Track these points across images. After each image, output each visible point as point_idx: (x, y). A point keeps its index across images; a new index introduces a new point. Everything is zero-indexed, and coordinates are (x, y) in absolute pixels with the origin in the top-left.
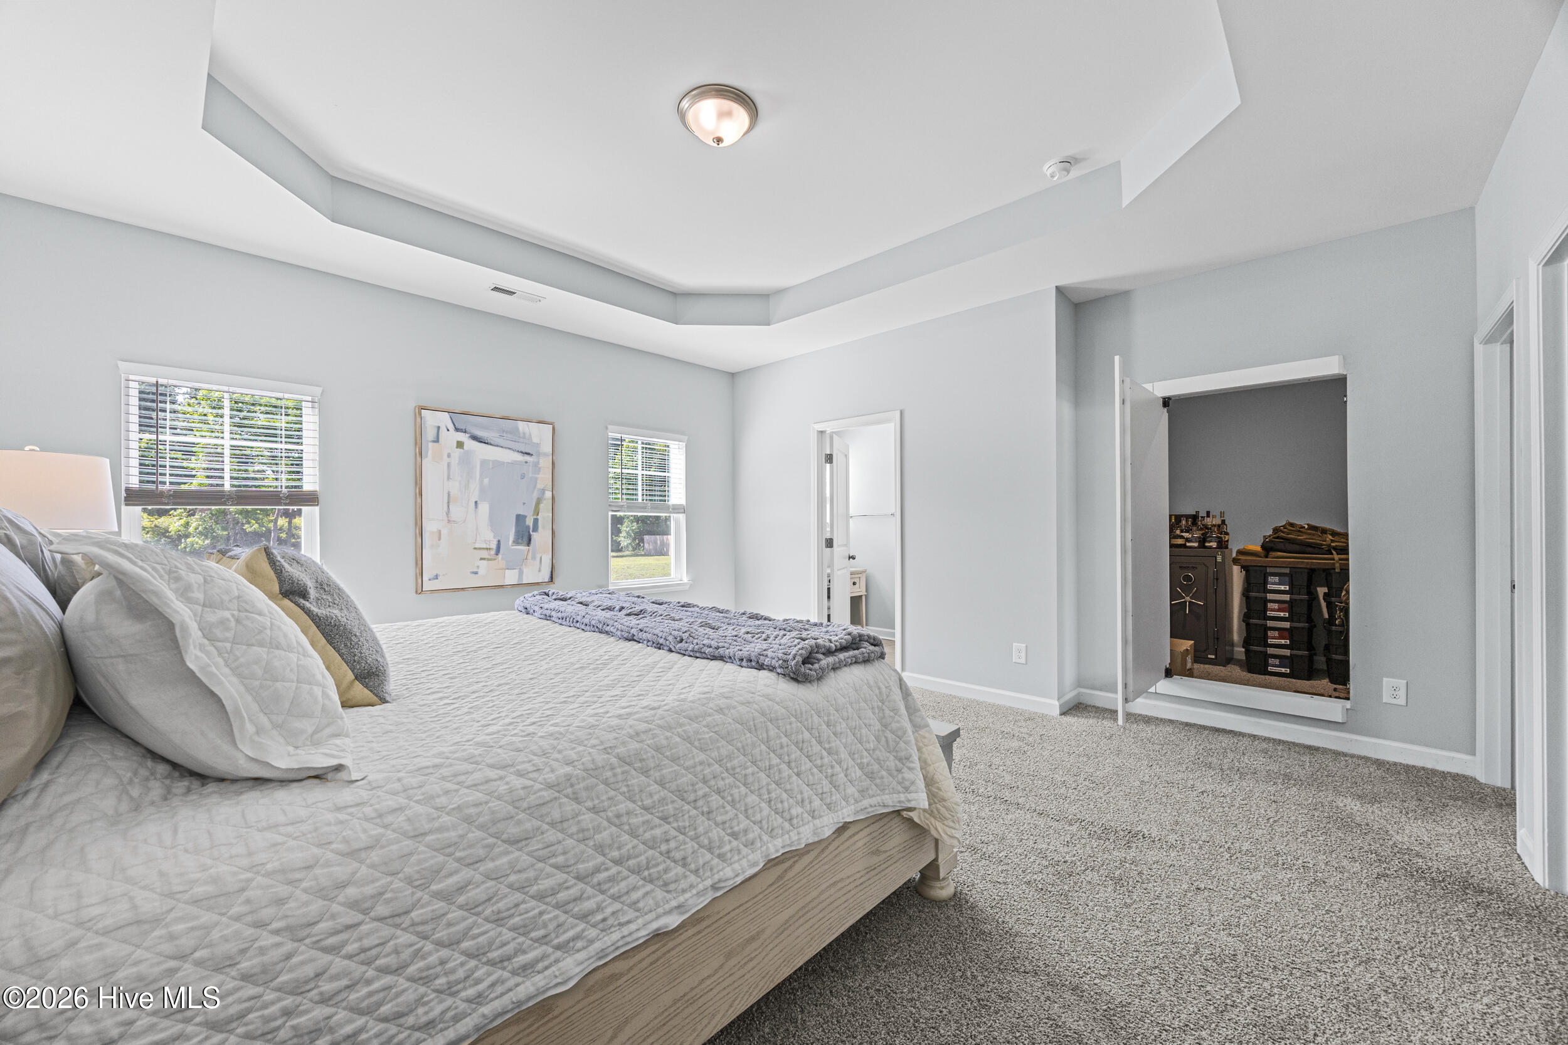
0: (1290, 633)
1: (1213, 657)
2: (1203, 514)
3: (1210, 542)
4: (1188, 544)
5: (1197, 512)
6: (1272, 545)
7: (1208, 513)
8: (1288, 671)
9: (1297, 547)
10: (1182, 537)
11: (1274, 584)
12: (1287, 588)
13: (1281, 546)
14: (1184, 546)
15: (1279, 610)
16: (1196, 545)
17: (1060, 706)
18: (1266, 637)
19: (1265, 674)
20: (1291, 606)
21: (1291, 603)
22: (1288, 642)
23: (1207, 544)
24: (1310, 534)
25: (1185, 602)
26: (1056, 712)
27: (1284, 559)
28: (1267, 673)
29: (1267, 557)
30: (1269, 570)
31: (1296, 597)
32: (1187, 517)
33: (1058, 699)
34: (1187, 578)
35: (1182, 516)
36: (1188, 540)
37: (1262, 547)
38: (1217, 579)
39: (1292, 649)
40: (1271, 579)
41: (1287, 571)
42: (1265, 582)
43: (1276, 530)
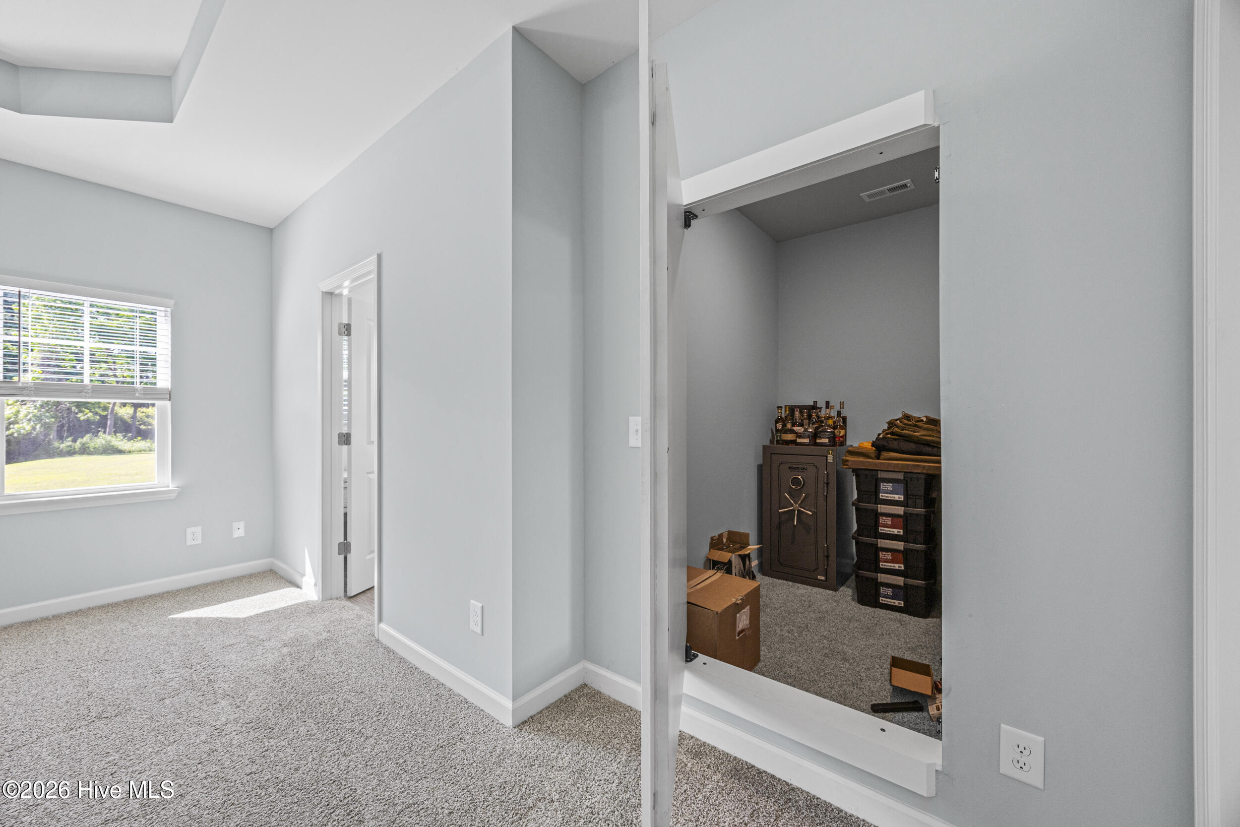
0: (906, 556)
1: (823, 578)
2: (821, 404)
3: (821, 438)
4: (799, 440)
5: (815, 402)
6: (885, 443)
7: (827, 403)
8: (902, 604)
9: (913, 446)
10: (793, 432)
11: (889, 492)
12: (902, 498)
13: (895, 445)
14: (794, 442)
15: (893, 526)
16: (807, 441)
17: (514, 711)
18: (877, 560)
19: (876, 607)
20: (906, 520)
21: (906, 517)
22: (902, 567)
23: (818, 441)
24: (928, 430)
25: (793, 511)
26: (508, 721)
27: (894, 461)
28: (876, 604)
29: (878, 458)
30: (881, 475)
31: (911, 510)
32: (802, 408)
33: (514, 700)
34: (795, 481)
35: (796, 407)
36: (799, 436)
37: (873, 445)
38: (828, 484)
39: (906, 576)
40: (884, 486)
41: (901, 476)
42: (877, 491)
43: (891, 424)
